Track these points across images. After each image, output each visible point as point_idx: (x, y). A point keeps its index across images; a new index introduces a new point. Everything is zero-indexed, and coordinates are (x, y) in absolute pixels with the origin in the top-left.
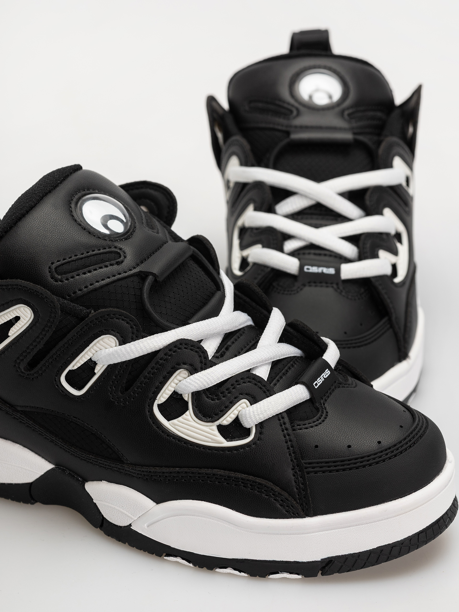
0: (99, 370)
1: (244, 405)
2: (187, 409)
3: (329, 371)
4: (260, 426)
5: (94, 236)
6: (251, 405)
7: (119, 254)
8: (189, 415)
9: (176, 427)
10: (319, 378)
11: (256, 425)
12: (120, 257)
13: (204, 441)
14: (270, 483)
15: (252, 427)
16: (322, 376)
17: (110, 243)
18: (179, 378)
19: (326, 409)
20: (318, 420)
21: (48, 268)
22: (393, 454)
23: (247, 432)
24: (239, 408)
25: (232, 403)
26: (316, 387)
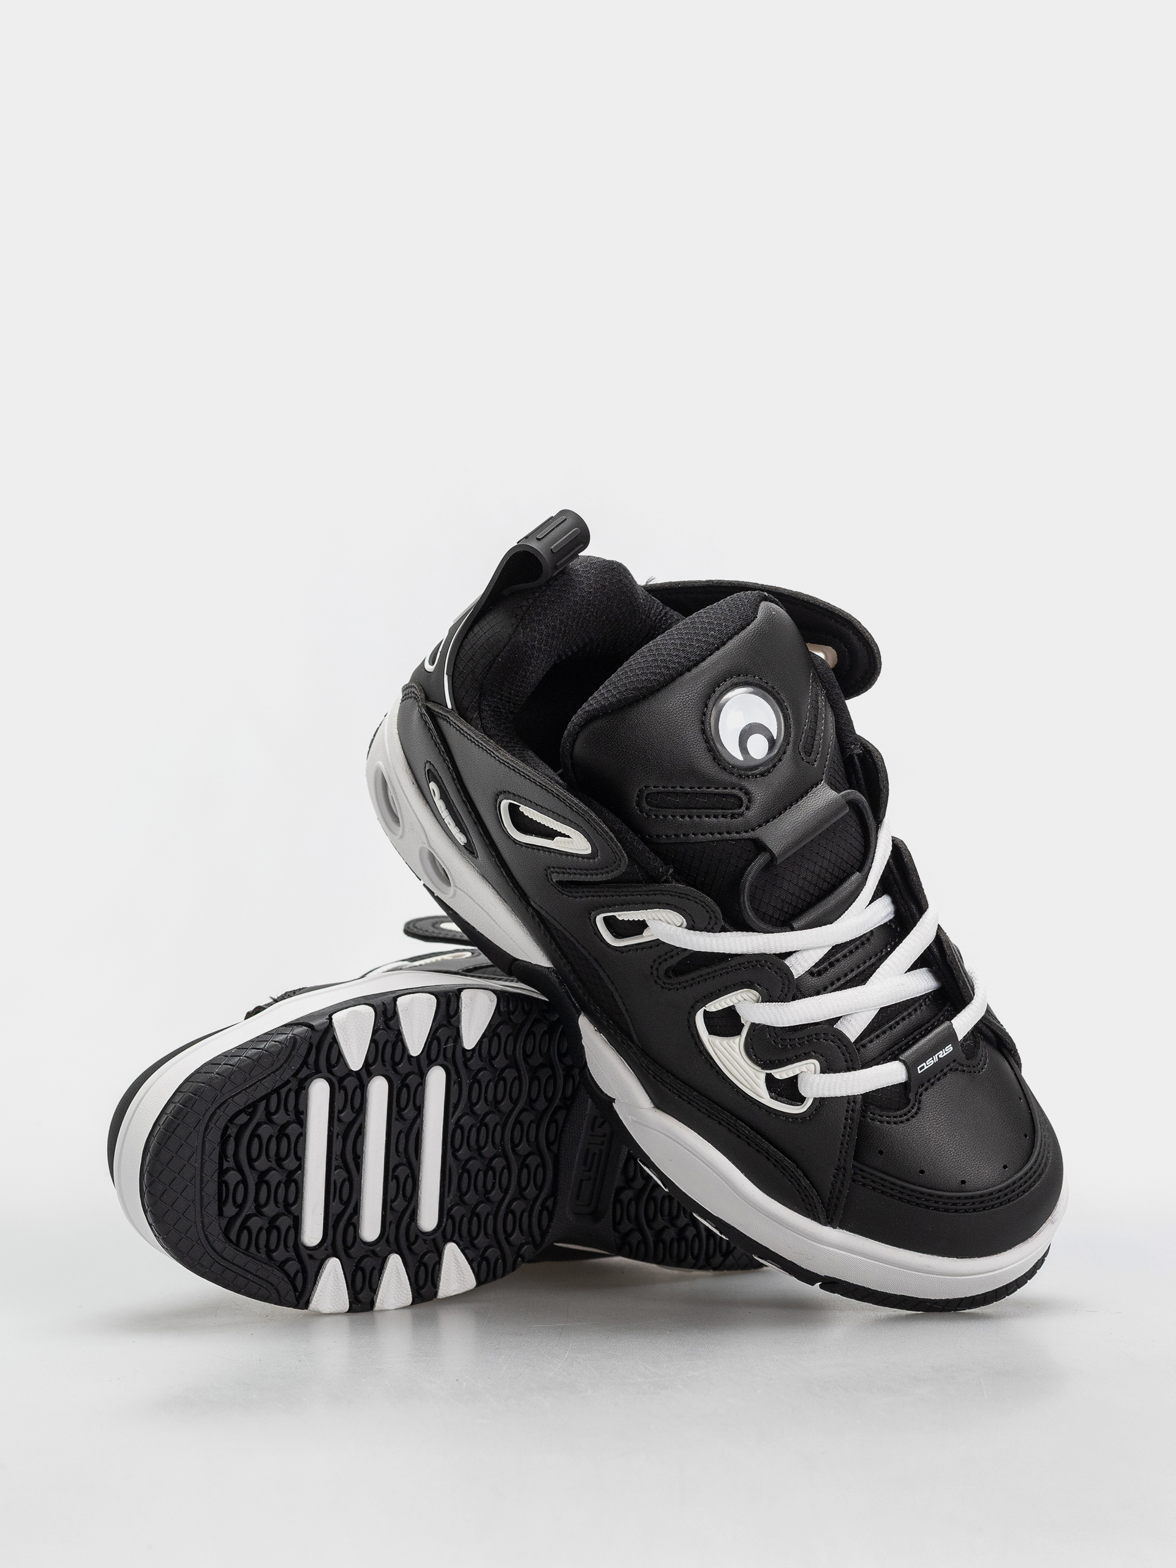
0: (647, 937)
1: (812, 1067)
2: (739, 1033)
3: (952, 1048)
4: (821, 1103)
5: (719, 765)
6: (820, 1073)
7: (740, 799)
8: (737, 1043)
9: (715, 1049)
10: (932, 1058)
11: (815, 1099)
12: (740, 806)
13: (742, 1083)
14: (800, 1172)
15: (809, 1098)
16: (936, 1055)
17: (735, 779)
18: (745, 996)
19: (919, 1103)
20: (901, 1116)
21: (638, 790)
22: (973, 1206)
23: (800, 1099)
24: (804, 1069)
25: (798, 1059)
26: (919, 1072)
